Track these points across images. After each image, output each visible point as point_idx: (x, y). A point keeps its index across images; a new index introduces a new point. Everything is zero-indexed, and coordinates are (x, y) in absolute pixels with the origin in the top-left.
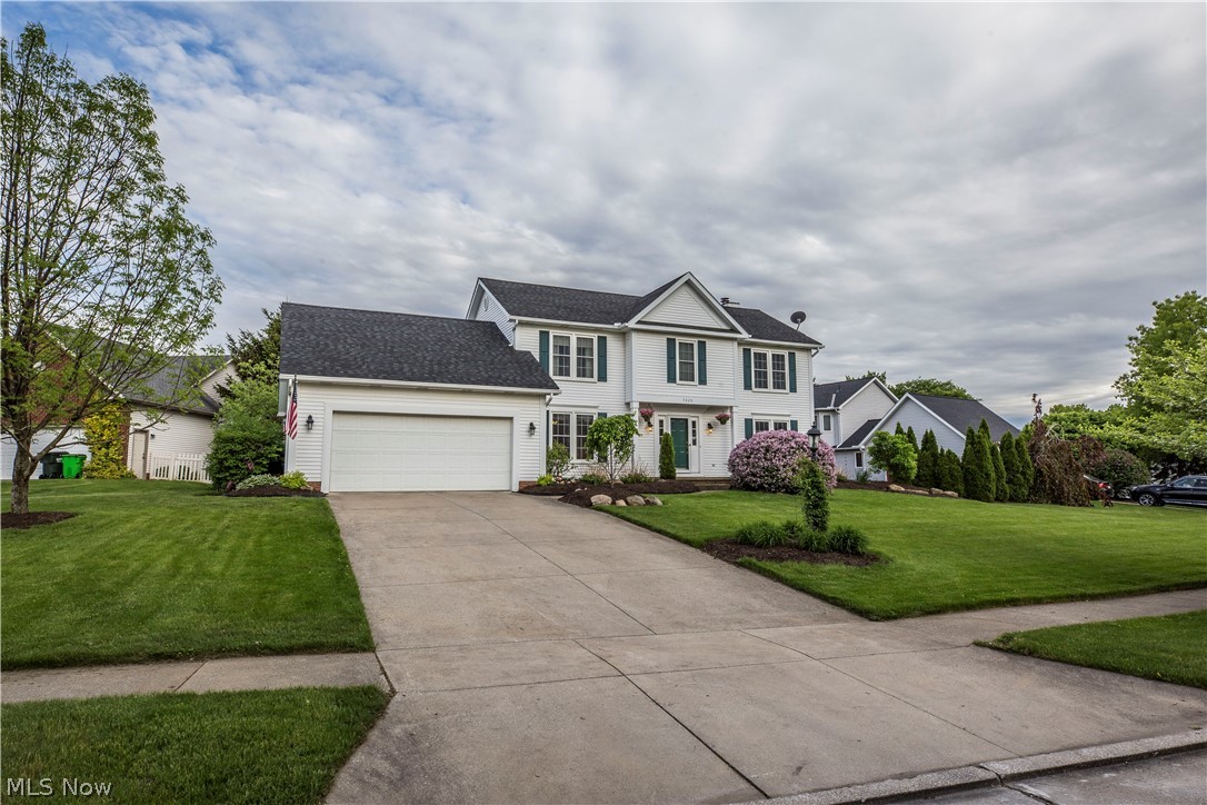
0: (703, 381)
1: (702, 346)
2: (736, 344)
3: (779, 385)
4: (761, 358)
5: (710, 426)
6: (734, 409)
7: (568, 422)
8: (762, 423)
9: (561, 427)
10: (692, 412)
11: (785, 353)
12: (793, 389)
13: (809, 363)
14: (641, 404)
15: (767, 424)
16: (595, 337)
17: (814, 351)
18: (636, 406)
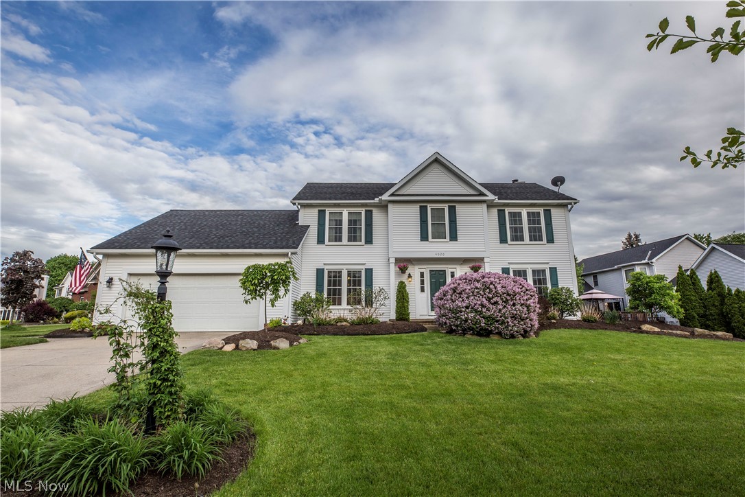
0: (454, 237)
1: (452, 211)
2: (485, 206)
3: (536, 238)
4: (516, 217)
6: (486, 260)
7: (340, 277)
8: (519, 271)
9: (335, 281)
10: (447, 264)
11: (541, 211)
12: (551, 240)
13: (566, 217)
14: (396, 259)
15: (525, 272)
16: (363, 211)
17: (570, 206)
18: (392, 261)
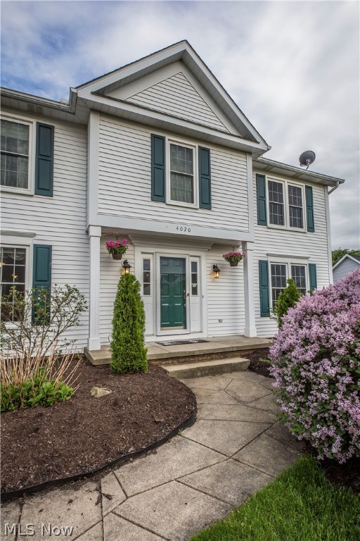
0: (206, 203)
2: (250, 160)
3: (296, 222)
4: (276, 191)
5: (216, 269)
6: (249, 246)
8: (278, 266)
11: (303, 187)
12: (311, 228)
13: (326, 201)
15: (284, 267)
16: (31, 123)
17: (329, 189)
18: (96, 232)
